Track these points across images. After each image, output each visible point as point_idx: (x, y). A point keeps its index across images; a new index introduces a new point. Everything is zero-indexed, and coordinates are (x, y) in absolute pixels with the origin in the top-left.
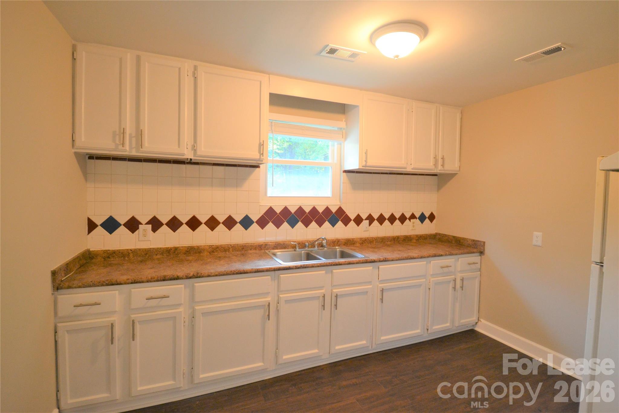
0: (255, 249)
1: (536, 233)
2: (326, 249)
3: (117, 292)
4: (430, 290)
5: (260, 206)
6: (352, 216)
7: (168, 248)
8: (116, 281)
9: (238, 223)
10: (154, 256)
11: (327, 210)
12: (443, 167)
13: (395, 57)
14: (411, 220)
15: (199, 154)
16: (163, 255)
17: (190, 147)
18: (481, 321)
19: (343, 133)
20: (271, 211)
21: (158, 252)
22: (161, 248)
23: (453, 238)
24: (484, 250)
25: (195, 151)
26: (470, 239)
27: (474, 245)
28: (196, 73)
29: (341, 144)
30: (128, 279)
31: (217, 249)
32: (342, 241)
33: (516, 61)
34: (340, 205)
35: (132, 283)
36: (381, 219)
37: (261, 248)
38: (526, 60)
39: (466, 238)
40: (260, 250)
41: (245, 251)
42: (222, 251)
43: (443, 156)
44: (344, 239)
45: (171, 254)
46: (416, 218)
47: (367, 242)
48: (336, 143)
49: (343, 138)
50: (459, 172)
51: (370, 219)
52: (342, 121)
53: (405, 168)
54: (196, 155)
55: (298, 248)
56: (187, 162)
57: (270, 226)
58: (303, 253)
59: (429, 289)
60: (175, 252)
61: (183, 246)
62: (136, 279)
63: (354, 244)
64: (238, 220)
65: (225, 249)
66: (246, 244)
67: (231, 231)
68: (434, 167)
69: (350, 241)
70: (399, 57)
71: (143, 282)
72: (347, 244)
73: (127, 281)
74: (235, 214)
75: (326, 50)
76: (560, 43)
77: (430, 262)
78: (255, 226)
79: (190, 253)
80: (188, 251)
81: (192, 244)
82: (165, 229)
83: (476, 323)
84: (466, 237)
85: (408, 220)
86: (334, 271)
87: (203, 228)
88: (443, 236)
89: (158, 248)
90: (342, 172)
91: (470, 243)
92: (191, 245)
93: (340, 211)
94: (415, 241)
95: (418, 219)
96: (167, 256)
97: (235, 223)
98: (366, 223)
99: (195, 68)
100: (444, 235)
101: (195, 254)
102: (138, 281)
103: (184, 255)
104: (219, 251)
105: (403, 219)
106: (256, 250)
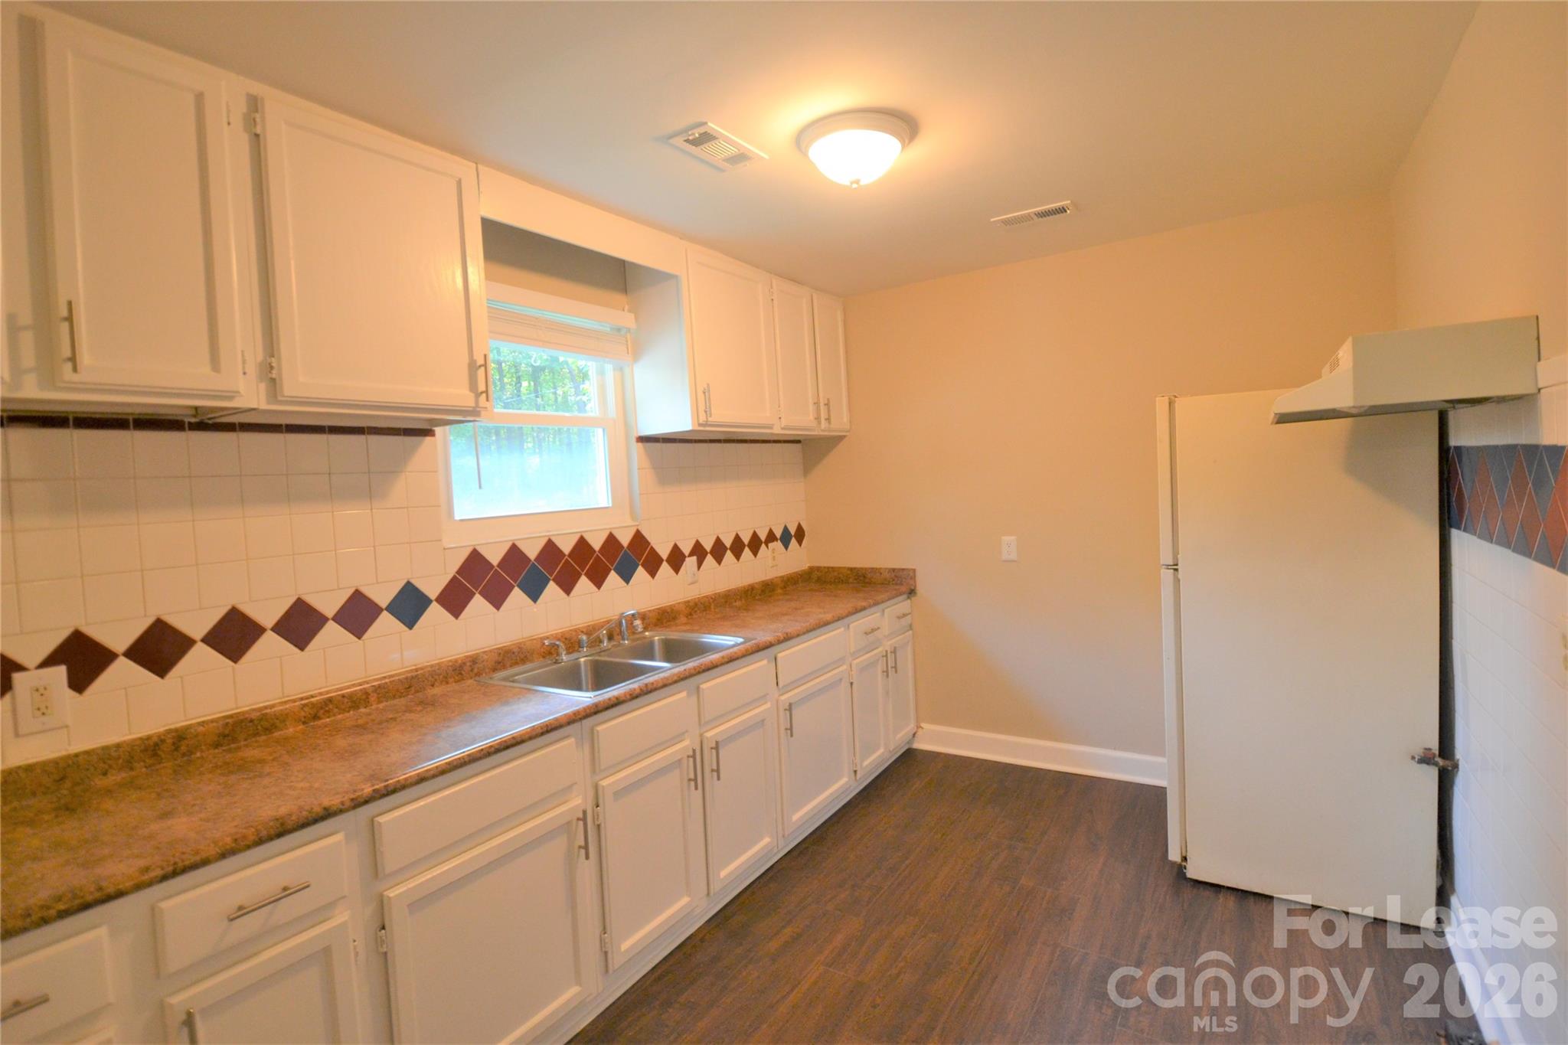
0: (445, 680)
1: (1006, 539)
2: (626, 642)
3: (103, 932)
4: (853, 686)
5: (444, 549)
6: (664, 552)
7: (149, 738)
8: (100, 889)
9: (385, 613)
10: (97, 781)
11: (611, 541)
12: (830, 423)
13: (852, 183)
14: (770, 545)
15: (289, 394)
16: (132, 769)
17: (252, 369)
18: (922, 728)
19: (627, 341)
20: (475, 562)
21: (110, 762)
22: (118, 746)
23: (849, 572)
24: (915, 586)
25: (273, 385)
26: (886, 569)
27: (896, 579)
28: (258, 120)
29: (621, 369)
30: (147, 869)
31: (326, 705)
32: (651, 615)
33: (994, 221)
34: (638, 525)
35: (165, 878)
36: (718, 551)
37: (461, 674)
38: (1006, 222)
39: (877, 569)
40: (459, 681)
41: (417, 692)
42: (344, 710)
43: (828, 400)
44: (654, 610)
45: (163, 756)
46: (777, 540)
47: (699, 609)
48: (609, 368)
49: (628, 353)
50: (847, 434)
51: (698, 551)
52: (624, 310)
53: (771, 427)
54: (280, 398)
55: (564, 653)
56: (190, 423)
57: (478, 604)
58: (582, 663)
59: (852, 684)
60: (177, 749)
61: (203, 722)
62: (177, 860)
63: (674, 618)
64: (384, 603)
65: (353, 702)
66: (416, 670)
67: (363, 638)
68: (814, 424)
69: (666, 614)
70: (862, 183)
71: (205, 862)
72: (662, 623)
73: (146, 877)
74: (373, 584)
75: (690, 133)
76: (1068, 200)
77: (848, 626)
78: (435, 613)
79: (235, 740)
80: (227, 732)
81: (237, 708)
82: (123, 672)
83: (914, 735)
84: (878, 567)
85: (763, 545)
86: (704, 686)
87: (270, 644)
88: (826, 573)
89: (105, 748)
90: (634, 440)
91: (887, 575)
92: (232, 709)
93: (639, 539)
94: (780, 591)
95: (779, 541)
96: (146, 767)
97: (373, 611)
98: (691, 562)
99: (254, 104)
100: (828, 568)
101: (254, 739)
102: (187, 863)
103: (217, 751)
104: (336, 710)
105: (755, 544)
106: (447, 683)
